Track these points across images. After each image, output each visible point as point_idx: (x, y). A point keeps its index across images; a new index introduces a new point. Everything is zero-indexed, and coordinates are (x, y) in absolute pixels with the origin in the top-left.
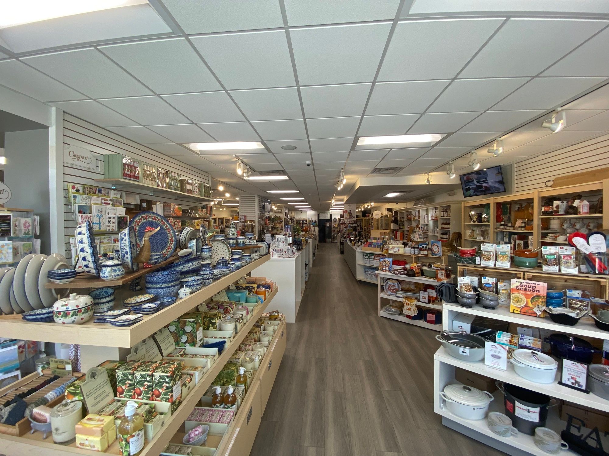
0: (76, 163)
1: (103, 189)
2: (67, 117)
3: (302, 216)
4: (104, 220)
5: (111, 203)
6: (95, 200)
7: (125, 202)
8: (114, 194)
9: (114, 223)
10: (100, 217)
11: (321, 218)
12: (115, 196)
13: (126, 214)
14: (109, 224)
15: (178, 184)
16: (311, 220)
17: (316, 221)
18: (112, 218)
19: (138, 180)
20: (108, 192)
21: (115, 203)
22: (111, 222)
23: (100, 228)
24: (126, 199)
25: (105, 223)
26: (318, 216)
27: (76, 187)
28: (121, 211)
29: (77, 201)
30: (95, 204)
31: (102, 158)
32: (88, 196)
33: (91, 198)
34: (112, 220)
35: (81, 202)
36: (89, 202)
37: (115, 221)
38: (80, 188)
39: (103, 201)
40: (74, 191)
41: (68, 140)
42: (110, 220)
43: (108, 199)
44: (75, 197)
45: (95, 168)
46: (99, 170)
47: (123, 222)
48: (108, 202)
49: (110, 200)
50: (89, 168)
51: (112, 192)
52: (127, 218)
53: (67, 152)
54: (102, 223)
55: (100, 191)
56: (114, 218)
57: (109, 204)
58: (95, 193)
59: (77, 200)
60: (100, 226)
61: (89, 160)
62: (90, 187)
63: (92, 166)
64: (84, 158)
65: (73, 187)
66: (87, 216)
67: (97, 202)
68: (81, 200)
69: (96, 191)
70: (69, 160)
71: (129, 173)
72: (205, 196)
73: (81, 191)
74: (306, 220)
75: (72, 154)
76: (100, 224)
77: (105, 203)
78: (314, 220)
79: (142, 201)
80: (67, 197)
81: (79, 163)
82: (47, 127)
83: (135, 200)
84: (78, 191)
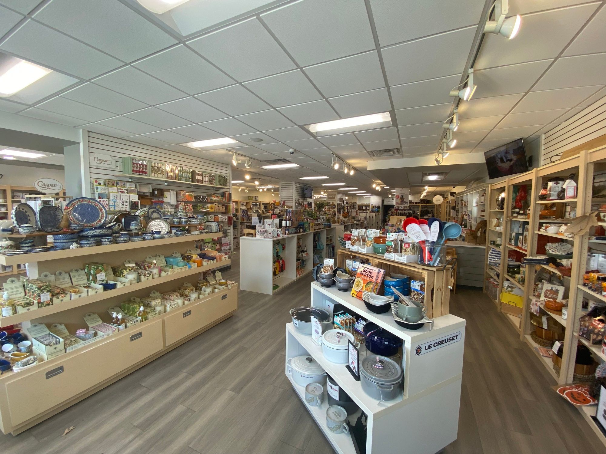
0: (99, 165)
1: (119, 182)
2: (91, 134)
3: (365, 202)
4: (118, 204)
5: (126, 191)
6: (112, 189)
7: (138, 191)
8: (130, 185)
9: (126, 205)
10: (115, 202)
11: (385, 204)
12: (130, 187)
13: (138, 200)
14: (123, 206)
15: (189, 176)
16: (374, 205)
17: (379, 207)
18: (125, 202)
19: (146, 174)
20: (124, 184)
21: (129, 191)
22: (124, 205)
23: (115, 209)
24: (139, 188)
25: (119, 205)
26: (383, 201)
27: (98, 181)
28: (135, 197)
29: (98, 191)
30: (112, 192)
31: (121, 160)
32: (106, 187)
33: (109, 188)
34: (125, 204)
35: (101, 191)
36: (108, 191)
37: (128, 204)
38: (102, 182)
39: (119, 190)
40: (97, 184)
41: (92, 150)
42: (123, 203)
43: (124, 189)
44: (97, 188)
45: (115, 167)
46: (118, 169)
47: (135, 205)
48: (123, 191)
49: (124, 190)
50: (110, 168)
51: (128, 184)
52: (138, 202)
53: (92, 158)
54: (116, 205)
55: (117, 184)
56: (126, 202)
57: (124, 192)
58: (114, 185)
59: (99, 189)
60: (115, 208)
61: (109, 163)
62: (109, 180)
63: (113, 166)
64: (106, 161)
65: (96, 182)
66: (104, 201)
67: (114, 191)
68: (101, 190)
69: (114, 183)
70: (94, 163)
71: (137, 169)
72: (220, 184)
73: (102, 184)
74: (369, 206)
75: (96, 159)
76: (115, 206)
77: (120, 192)
78: (377, 206)
79: (153, 190)
80: (92, 188)
81: (102, 165)
82: (79, 143)
83: (147, 190)
84: (100, 184)
